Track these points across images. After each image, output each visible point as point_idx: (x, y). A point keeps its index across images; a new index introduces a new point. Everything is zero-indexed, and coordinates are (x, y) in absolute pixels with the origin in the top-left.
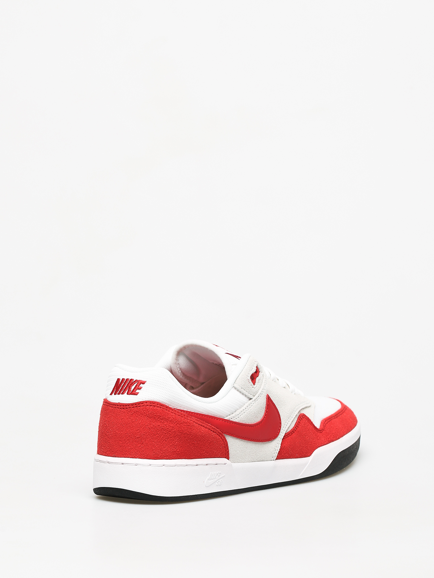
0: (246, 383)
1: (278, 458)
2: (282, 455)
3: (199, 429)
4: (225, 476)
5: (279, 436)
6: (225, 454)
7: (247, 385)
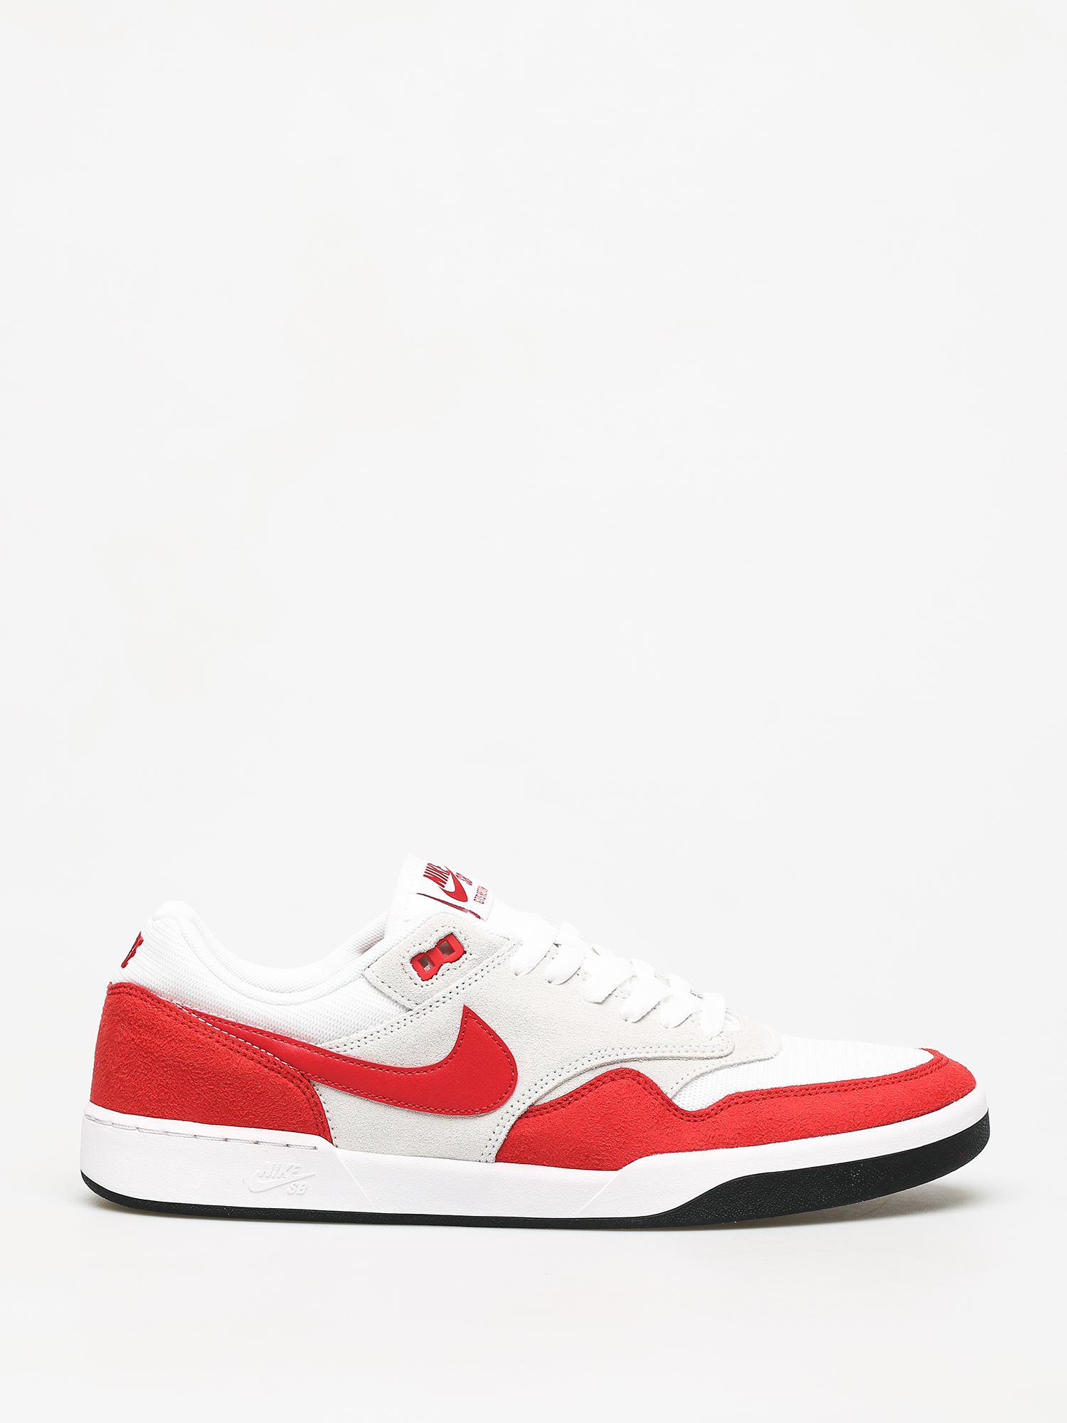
0: (393, 971)
1: (499, 1158)
2: (511, 1151)
3: (228, 1059)
4: (314, 1175)
5: (507, 1107)
6: (320, 1127)
7: (397, 977)
